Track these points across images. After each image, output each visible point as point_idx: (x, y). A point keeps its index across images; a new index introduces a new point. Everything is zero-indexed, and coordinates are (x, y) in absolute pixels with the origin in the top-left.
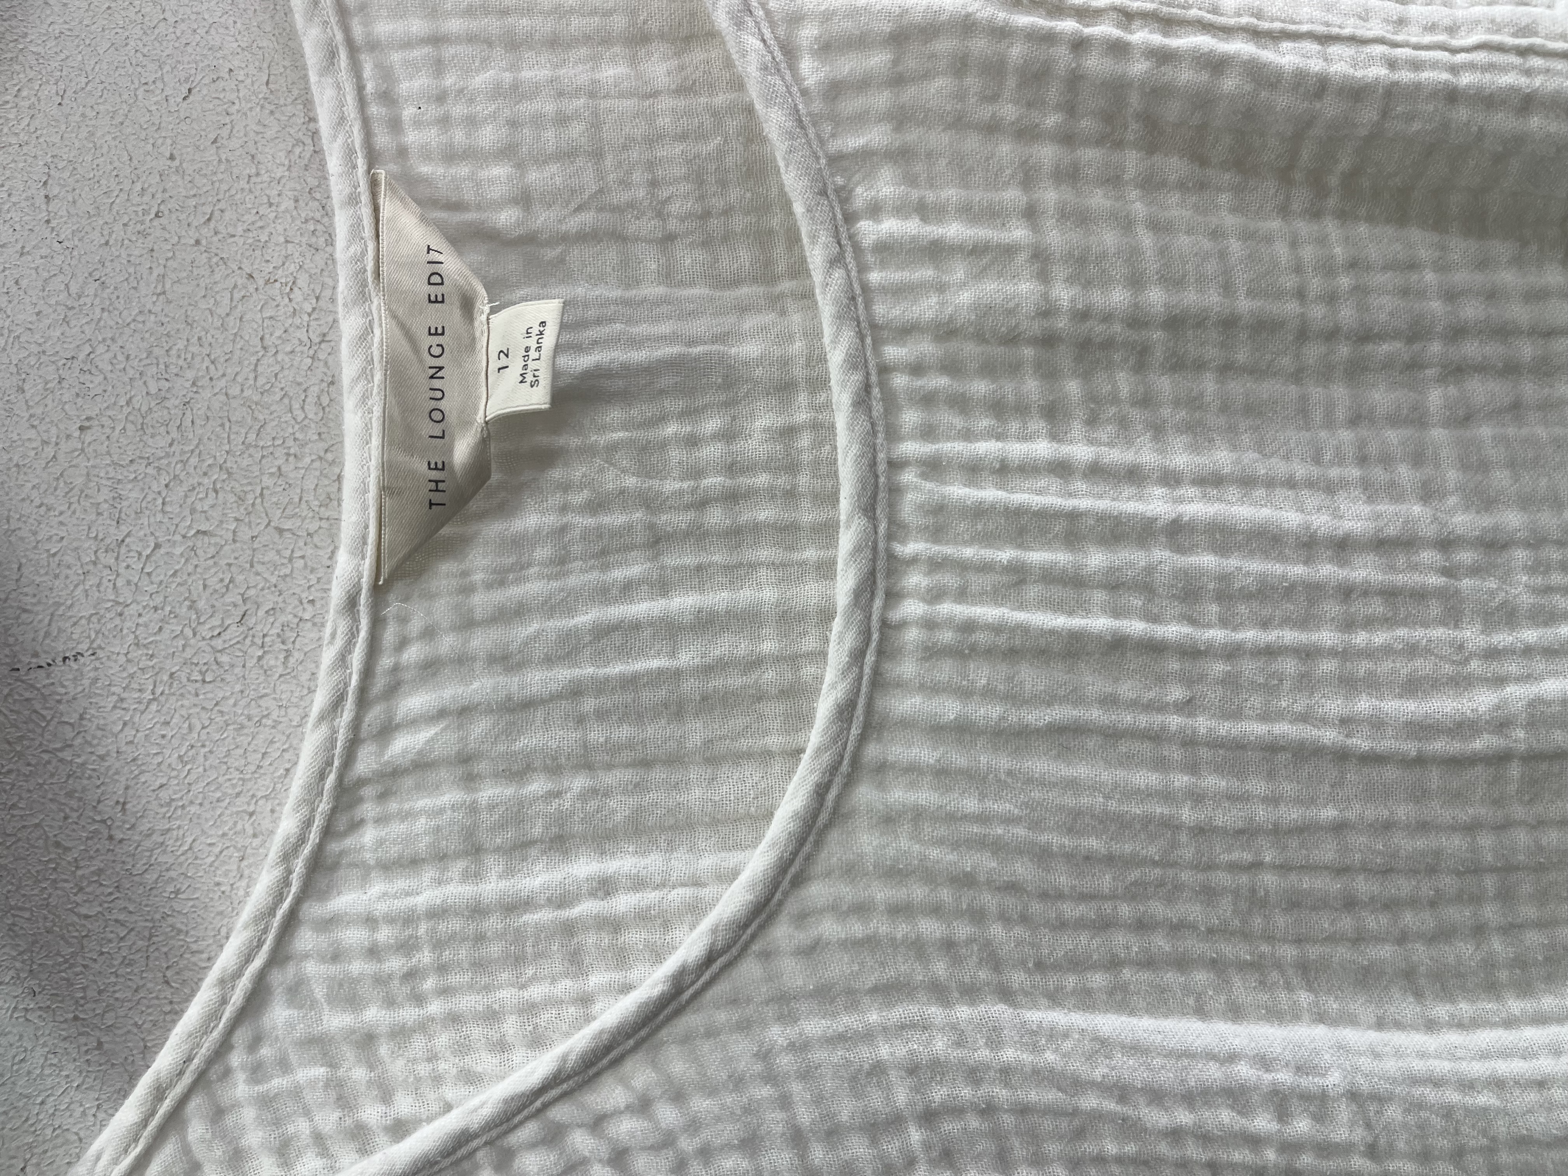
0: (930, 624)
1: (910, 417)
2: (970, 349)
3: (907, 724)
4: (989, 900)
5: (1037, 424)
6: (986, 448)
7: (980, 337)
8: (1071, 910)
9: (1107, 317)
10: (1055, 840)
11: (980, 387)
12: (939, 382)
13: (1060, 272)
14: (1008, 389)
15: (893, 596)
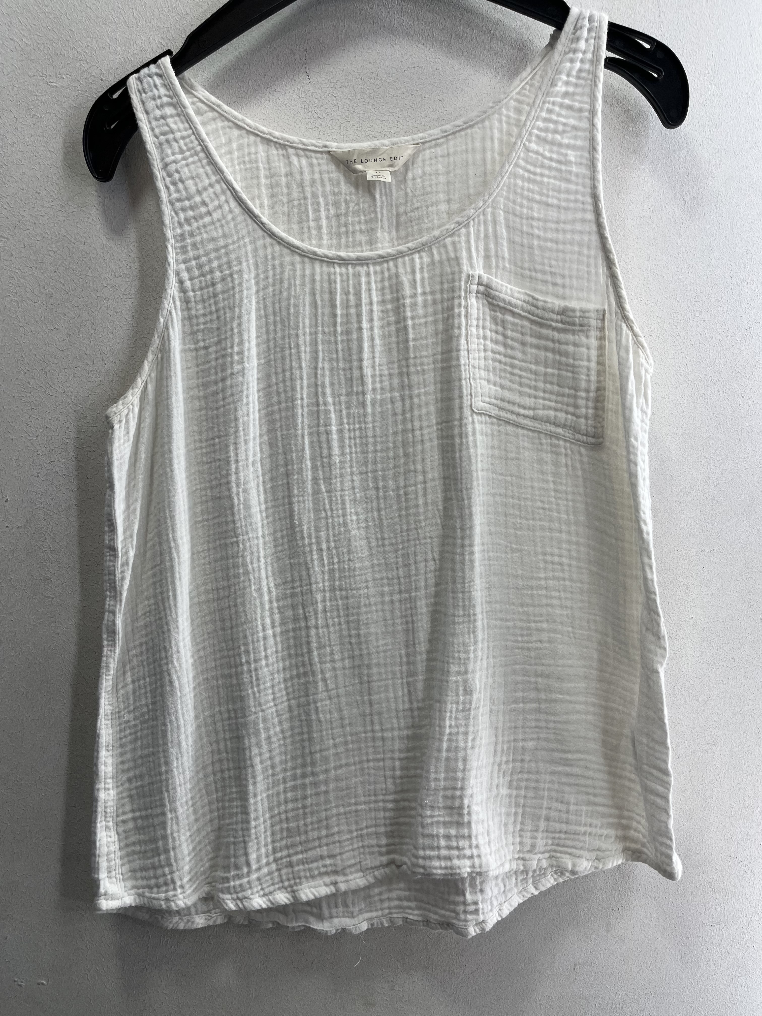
0: (335, 273)
1: (378, 268)
2: (394, 281)
3: (313, 268)
4: (278, 287)
5: (380, 298)
6: (373, 286)
7: (397, 283)
8: (277, 306)
9: (404, 312)
10: (292, 301)
11: (386, 284)
12: (386, 274)
13: (413, 300)
14: (387, 291)
15: (340, 265)
